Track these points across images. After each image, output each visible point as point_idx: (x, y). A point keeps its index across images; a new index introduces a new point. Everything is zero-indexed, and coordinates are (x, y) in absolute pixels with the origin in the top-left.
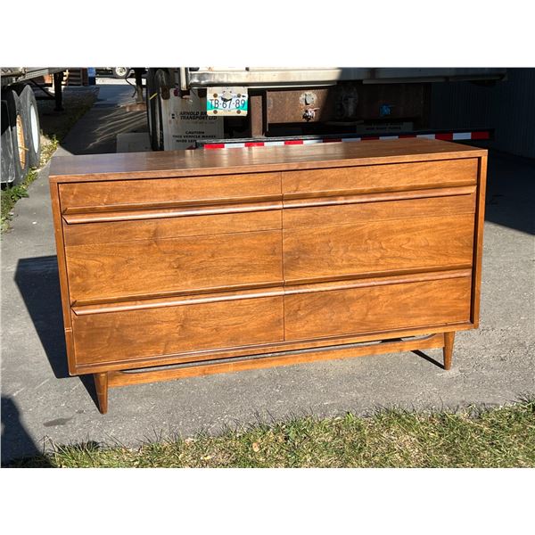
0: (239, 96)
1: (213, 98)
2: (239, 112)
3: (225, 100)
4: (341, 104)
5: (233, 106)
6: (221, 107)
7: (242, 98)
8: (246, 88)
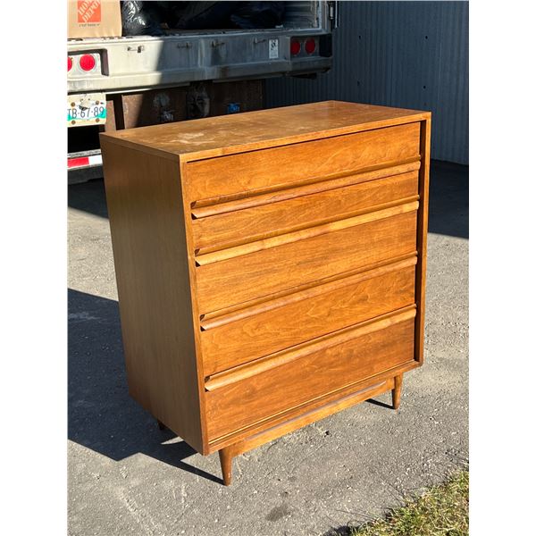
0: (97, 103)
1: (71, 108)
2: (97, 120)
3: (83, 109)
4: (195, 105)
5: (91, 115)
6: (79, 116)
7: (100, 105)
8: (104, 94)
